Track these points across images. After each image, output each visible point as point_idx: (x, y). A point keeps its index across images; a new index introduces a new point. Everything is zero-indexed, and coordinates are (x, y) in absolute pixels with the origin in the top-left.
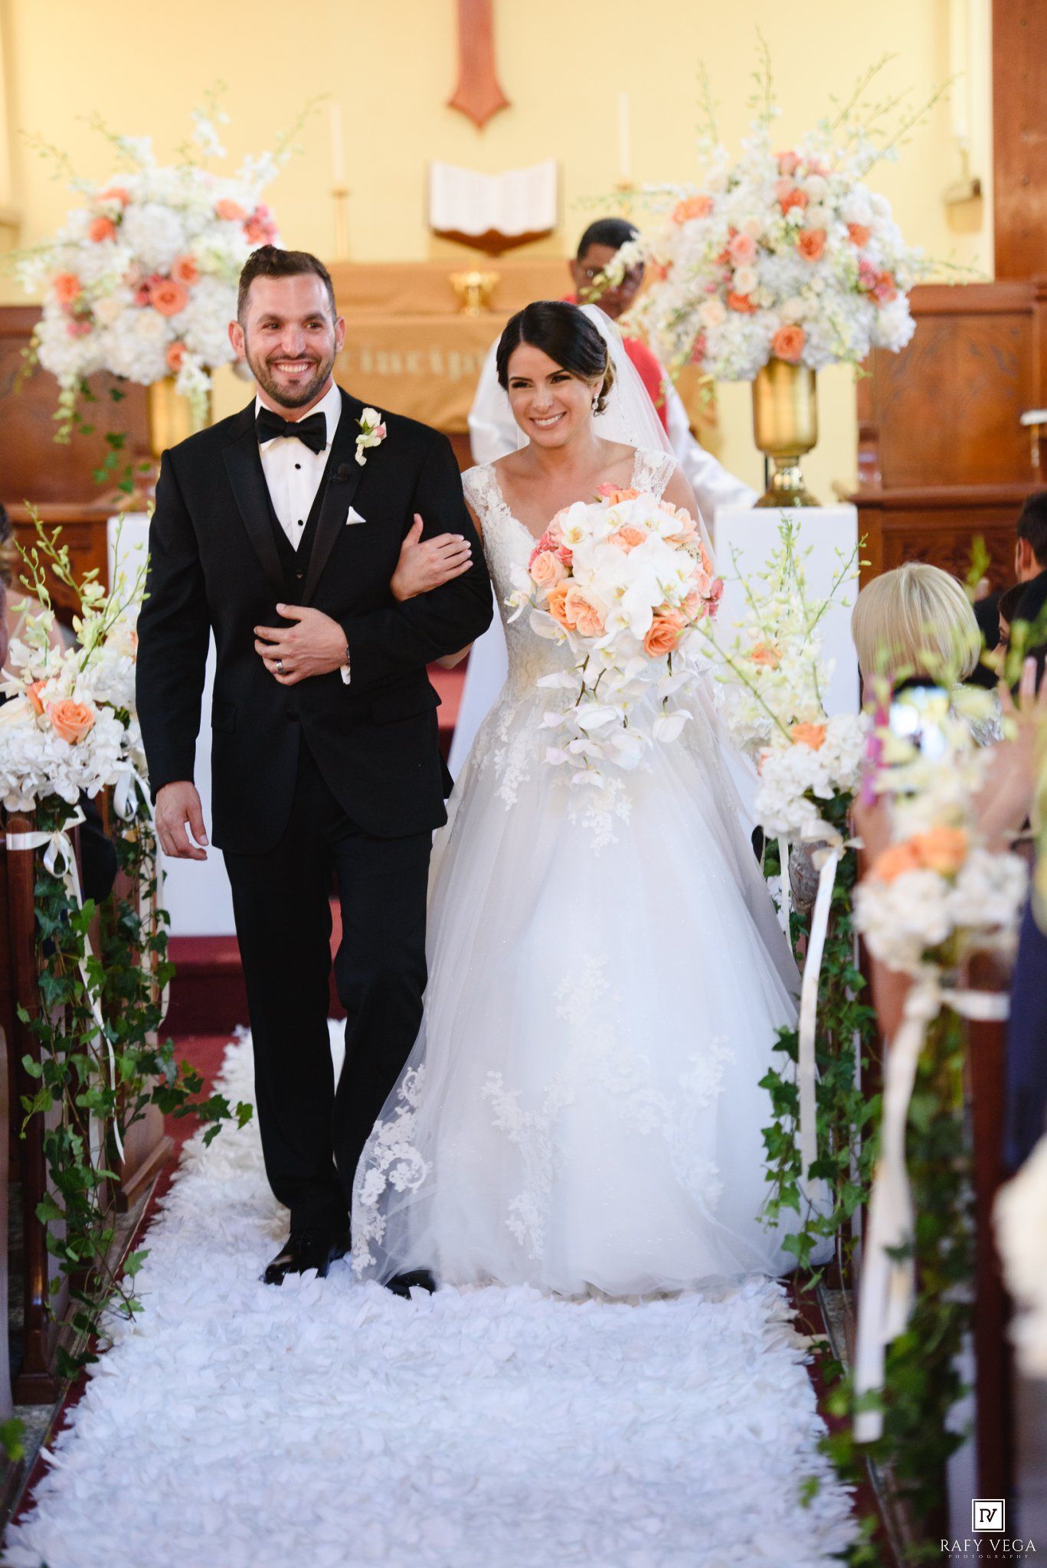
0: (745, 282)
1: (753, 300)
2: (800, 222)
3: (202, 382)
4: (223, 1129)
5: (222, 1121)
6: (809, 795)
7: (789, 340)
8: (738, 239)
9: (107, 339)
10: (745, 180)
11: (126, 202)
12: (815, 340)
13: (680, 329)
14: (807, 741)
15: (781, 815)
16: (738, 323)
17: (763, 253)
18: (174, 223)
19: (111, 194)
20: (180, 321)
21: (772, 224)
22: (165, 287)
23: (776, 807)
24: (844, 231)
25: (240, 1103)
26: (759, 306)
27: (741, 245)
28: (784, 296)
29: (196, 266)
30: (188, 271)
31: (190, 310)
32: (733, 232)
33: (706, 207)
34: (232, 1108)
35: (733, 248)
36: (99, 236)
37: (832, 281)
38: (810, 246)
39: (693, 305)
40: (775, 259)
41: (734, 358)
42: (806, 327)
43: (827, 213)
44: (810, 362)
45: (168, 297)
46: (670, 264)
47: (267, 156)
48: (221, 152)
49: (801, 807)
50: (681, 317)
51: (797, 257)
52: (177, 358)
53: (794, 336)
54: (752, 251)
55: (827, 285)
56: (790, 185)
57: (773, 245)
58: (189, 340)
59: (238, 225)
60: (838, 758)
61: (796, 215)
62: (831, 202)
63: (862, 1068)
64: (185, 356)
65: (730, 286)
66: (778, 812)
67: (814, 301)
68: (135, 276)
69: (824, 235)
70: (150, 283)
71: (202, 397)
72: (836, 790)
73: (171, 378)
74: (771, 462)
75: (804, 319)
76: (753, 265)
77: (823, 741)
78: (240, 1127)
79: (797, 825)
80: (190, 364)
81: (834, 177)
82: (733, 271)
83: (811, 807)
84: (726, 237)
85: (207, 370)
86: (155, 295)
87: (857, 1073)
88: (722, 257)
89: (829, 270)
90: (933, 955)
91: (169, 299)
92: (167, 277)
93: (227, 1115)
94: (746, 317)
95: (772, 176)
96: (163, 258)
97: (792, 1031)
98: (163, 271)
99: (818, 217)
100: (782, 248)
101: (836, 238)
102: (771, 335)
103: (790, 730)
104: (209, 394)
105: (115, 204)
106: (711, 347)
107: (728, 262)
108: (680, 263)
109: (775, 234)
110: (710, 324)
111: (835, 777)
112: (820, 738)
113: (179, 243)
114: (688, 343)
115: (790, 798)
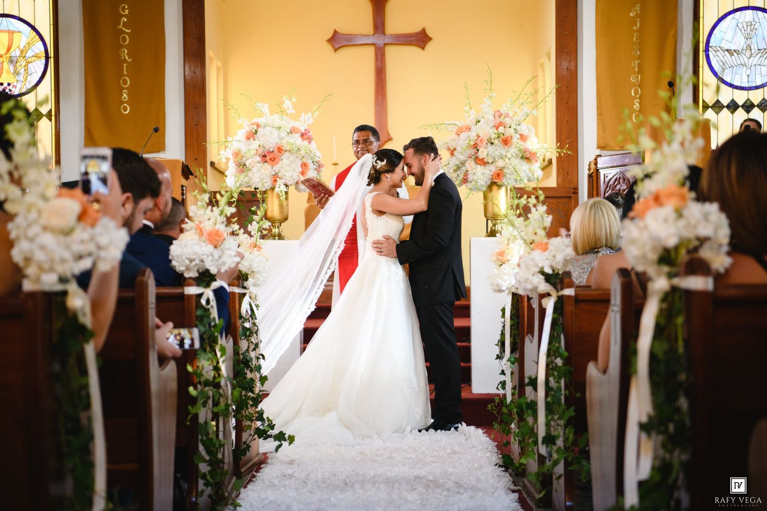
0: (482, 154)
1: (486, 160)
2: (503, 132)
3: (284, 189)
4: (283, 445)
5: (282, 442)
6: (542, 272)
7: (498, 175)
8: (480, 138)
9: (250, 174)
10: (482, 121)
11: (258, 126)
12: (508, 176)
13: (458, 172)
14: (539, 249)
15: (529, 281)
16: (480, 169)
17: (489, 144)
18: (275, 133)
19: (253, 124)
20: (276, 168)
21: (492, 133)
22: (271, 156)
23: (526, 277)
24: (518, 136)
25: (290, 435)
26: (488, 163)
27: (481, 140)
28: (497, 159)
29: (283, 148)
30: (280, 150)
31: (280, 163)
32: (478, 136)
33: (469, 129)
34: (286, 436)
35: (478, 142)
36: (248, 139)
37: (514, 155)
38: (506, 142)
39: (463, 163)
40: (493, 146)
41: (478, 181)
42: (505, 171)
43: (512, 131)
44: (506, 183)
45: (273, 159)
46: (455, 149)
47: (310, 114)
48: (294, 112)
49: (538, 277)
50: (458, 168)
51: (501, 146)
52: (275, 181)
53: (500, 173)
54: (485, 143)
55: (513, 156)
56: (499, 120)
57: (492, 141)
58: (280, 174)
59: (299, 135)
60: (554, 256)
61: (501, 129)
62: (513, 126)
63: (565, 395)
64: (278, 179)
65: (477, 155)
66: (528, 279)
67: (507, 161)
68: (260, 151)
69: (511, 137)
70: (266, 154)
71: (284, 193)
72: (553, 271)
73: (273, 189)
74: (490, 222)
75: (504, 167)
76: (485, 148)
77: (547, 249)
78: (289, 445)
79: (536, 285)
80: (280, 182)
81: (515, 118)
82: (478, 150)
83: (543, 277)
84: (476, 138)
85: (287, 186)
86: (268, 158)
87: (563, 397)
88: (474, 145)
89: (513, 150)
90: (666, 257)
91: (273, 160)
92: (273, 152)
93: (285, 440)
94: (483, 167)
95: (491, 118)
96: (271, 145)
97: (533, 377)
98: (271, 150)
99: (510, 132)
100: (496, 142)
101: (516, 139)
102: (492, 173)
103: (532, 246)
104: (286, 193)
105: (255, 128)
106: (470, 177)
107: (476, 147)
108: (459, 148)
109: (494, 136)
110: (469, 169)
111: (553, 264)
112: (546, 248)
113: (278, 140)
114: (461, 176)
115: (532, 273)
